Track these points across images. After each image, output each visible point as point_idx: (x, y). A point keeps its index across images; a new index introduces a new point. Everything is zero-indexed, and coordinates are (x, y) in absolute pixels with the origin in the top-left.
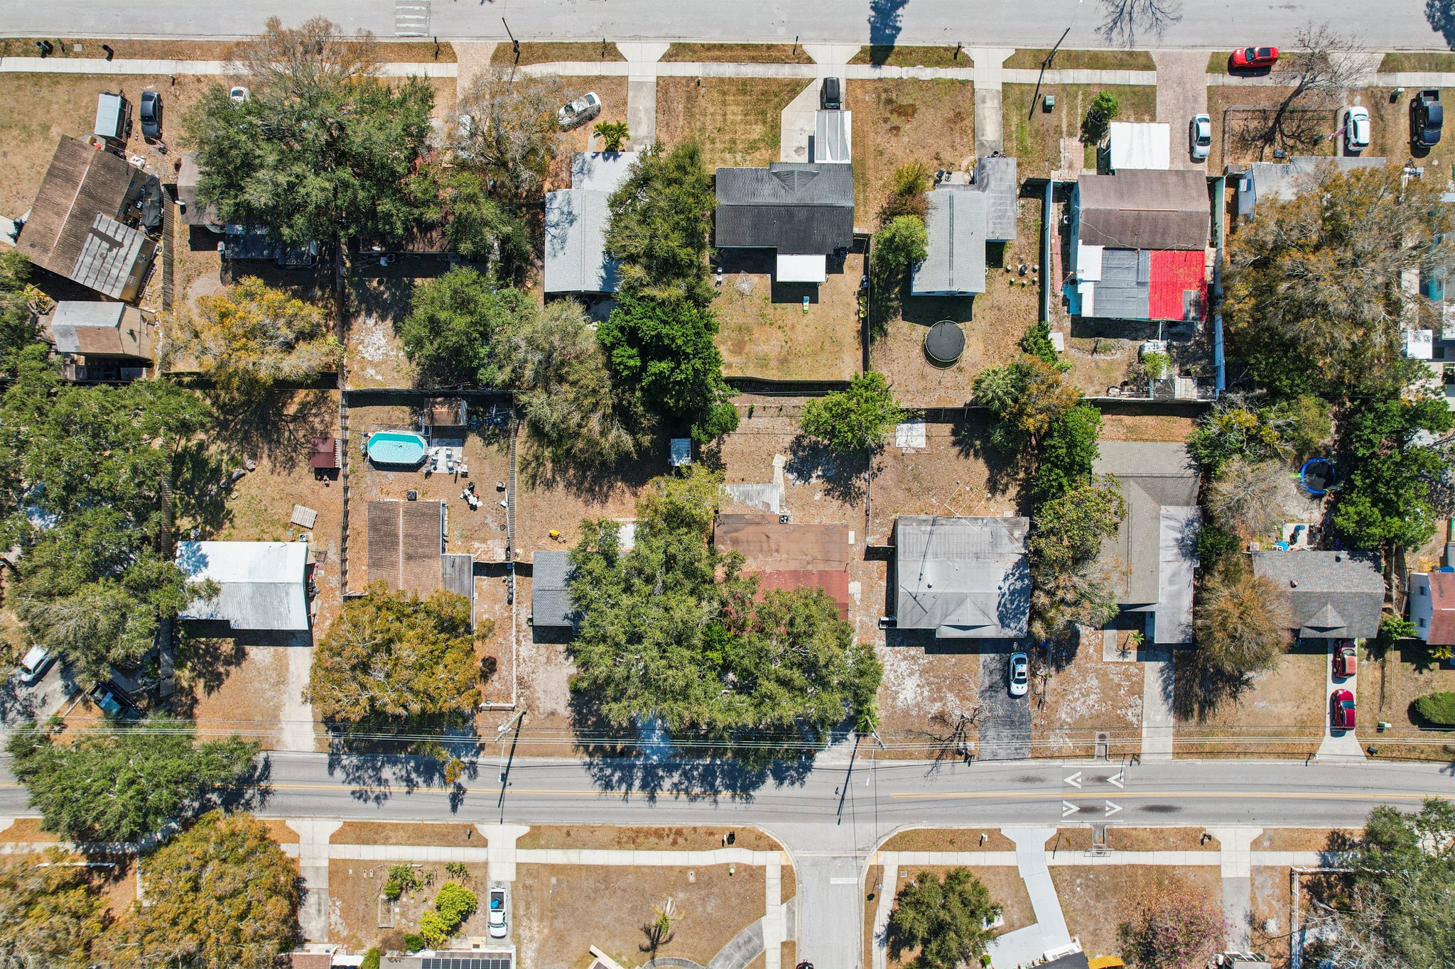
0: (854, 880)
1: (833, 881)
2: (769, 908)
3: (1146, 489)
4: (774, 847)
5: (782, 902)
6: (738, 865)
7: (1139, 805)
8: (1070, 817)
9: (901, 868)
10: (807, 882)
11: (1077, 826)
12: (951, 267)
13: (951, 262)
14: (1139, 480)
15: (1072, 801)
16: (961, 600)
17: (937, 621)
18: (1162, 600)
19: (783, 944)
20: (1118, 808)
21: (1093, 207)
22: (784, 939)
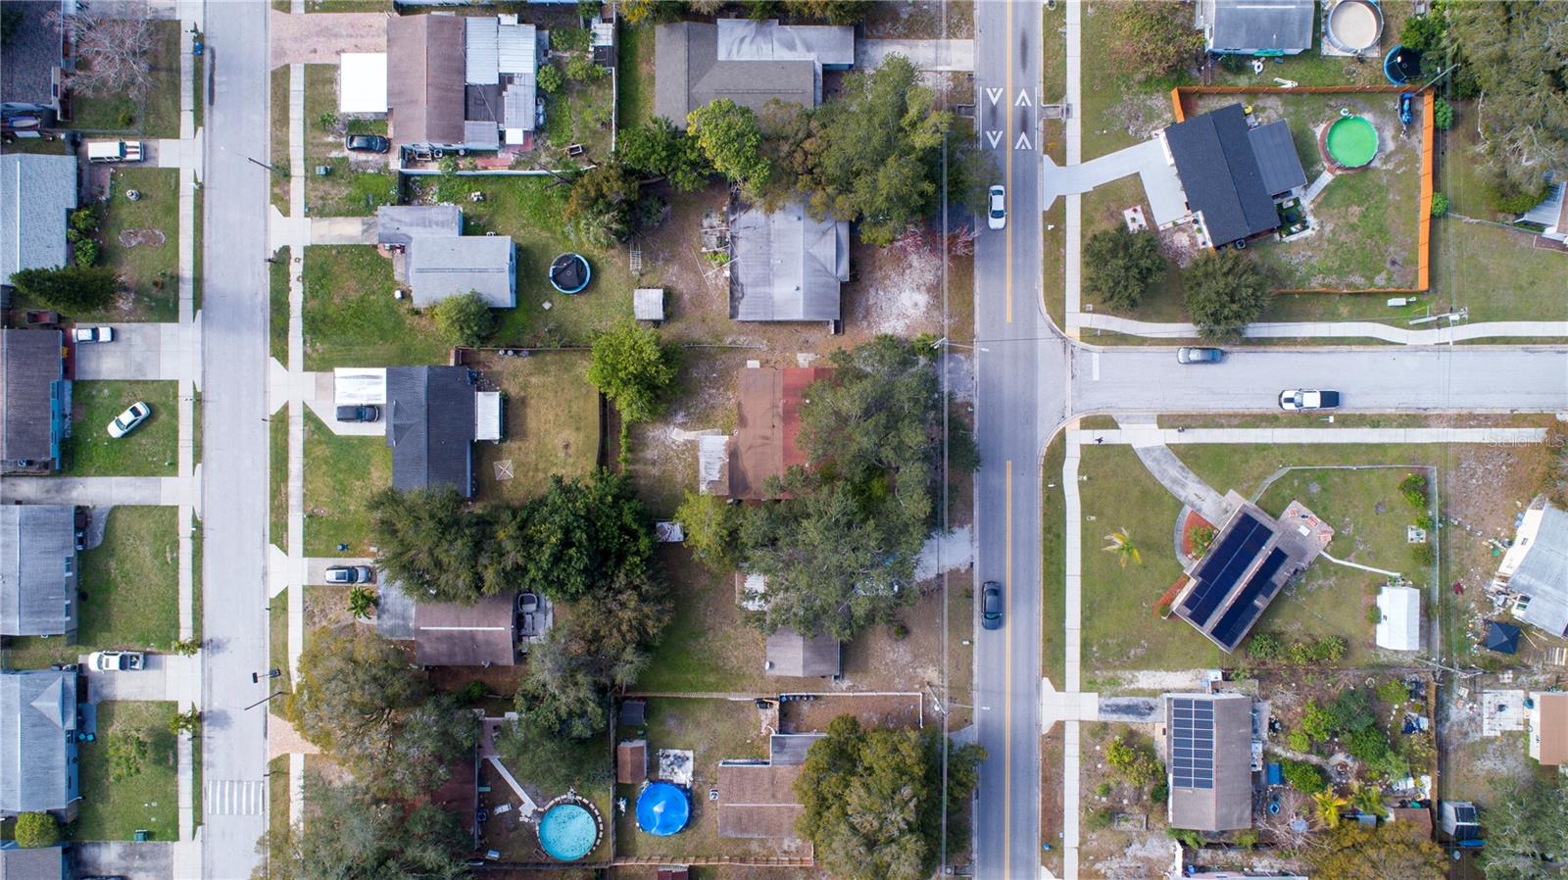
0: (1096, 356)
1: (1096, 377)
2: (1124, 441)
3: (700, 77)
4: (1062, 437)
5: (1118, 428)
6: (1080, 473)
7: (1021, 73)
8: (1032, 142)
9: (1083, 310)
10: (1097, 402)
11: (1041, 134)
12: (485, 271)
13: (480, 271)
14: (692, 83)
15: (1015, 140)
16: (810, 257)
17: (833, 280)
18: (812, 57)
19: (1160, 427)
20: (1023, 93)
21: (425, 131)
22: (1156, 426)
